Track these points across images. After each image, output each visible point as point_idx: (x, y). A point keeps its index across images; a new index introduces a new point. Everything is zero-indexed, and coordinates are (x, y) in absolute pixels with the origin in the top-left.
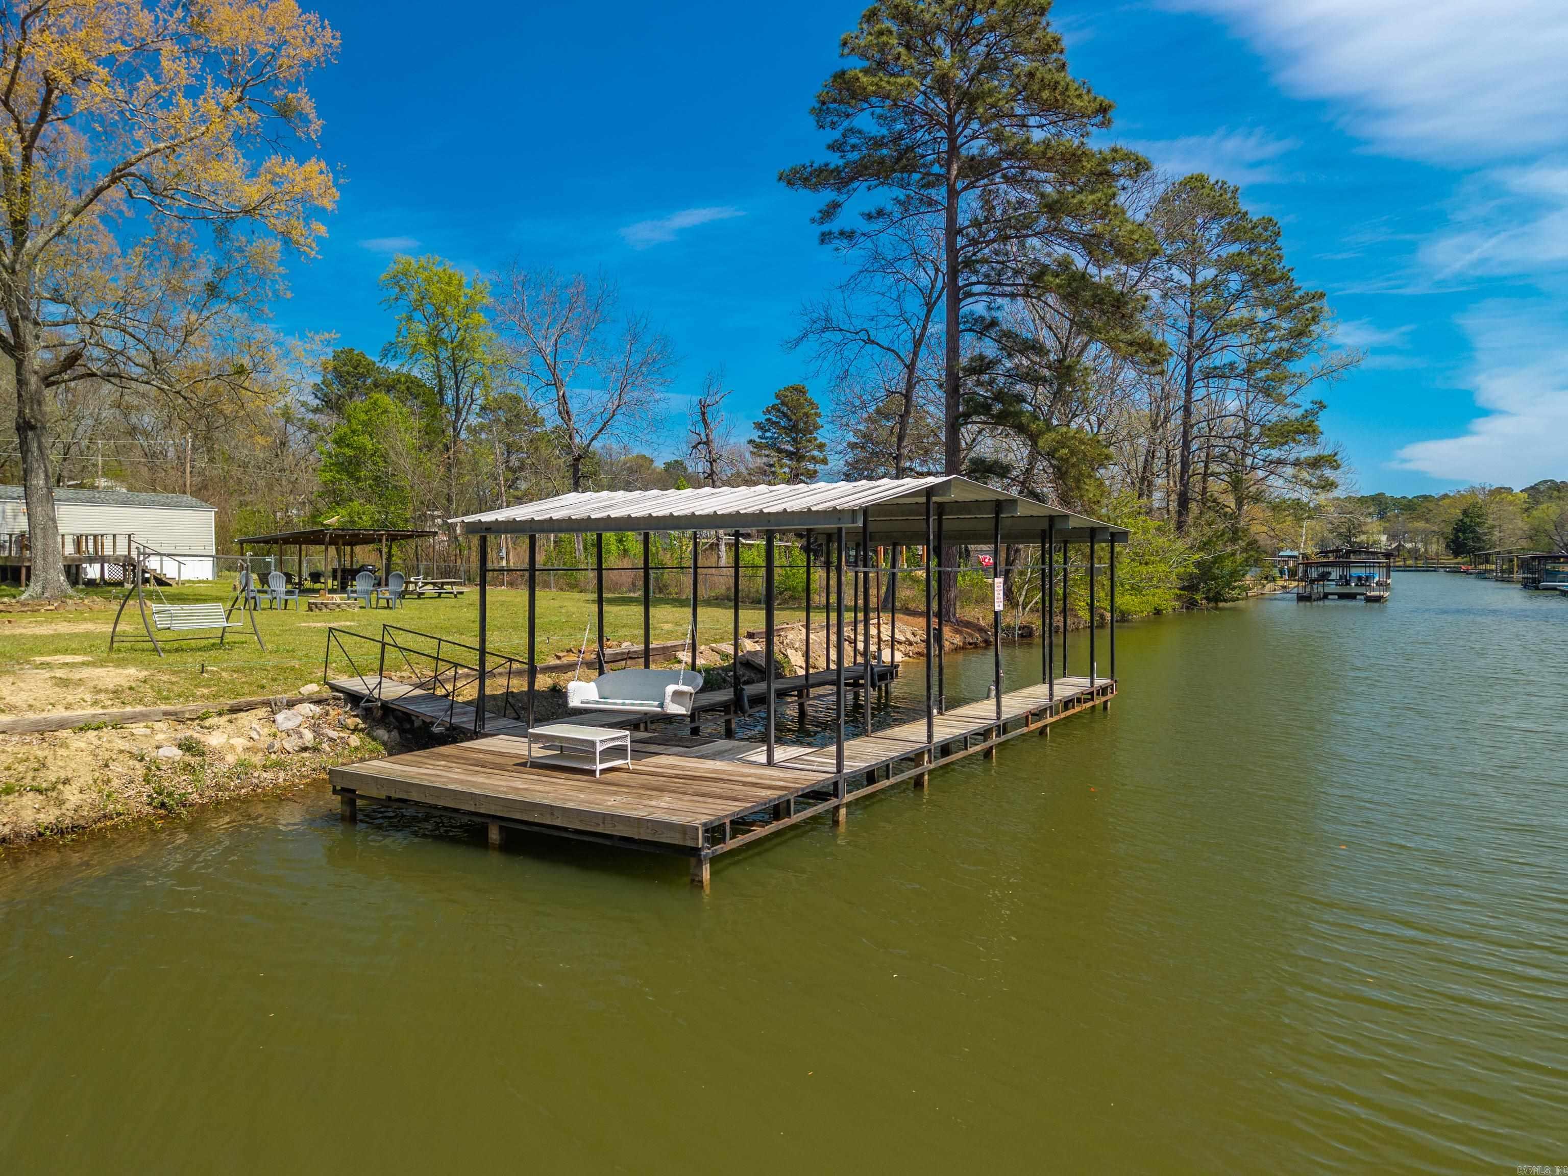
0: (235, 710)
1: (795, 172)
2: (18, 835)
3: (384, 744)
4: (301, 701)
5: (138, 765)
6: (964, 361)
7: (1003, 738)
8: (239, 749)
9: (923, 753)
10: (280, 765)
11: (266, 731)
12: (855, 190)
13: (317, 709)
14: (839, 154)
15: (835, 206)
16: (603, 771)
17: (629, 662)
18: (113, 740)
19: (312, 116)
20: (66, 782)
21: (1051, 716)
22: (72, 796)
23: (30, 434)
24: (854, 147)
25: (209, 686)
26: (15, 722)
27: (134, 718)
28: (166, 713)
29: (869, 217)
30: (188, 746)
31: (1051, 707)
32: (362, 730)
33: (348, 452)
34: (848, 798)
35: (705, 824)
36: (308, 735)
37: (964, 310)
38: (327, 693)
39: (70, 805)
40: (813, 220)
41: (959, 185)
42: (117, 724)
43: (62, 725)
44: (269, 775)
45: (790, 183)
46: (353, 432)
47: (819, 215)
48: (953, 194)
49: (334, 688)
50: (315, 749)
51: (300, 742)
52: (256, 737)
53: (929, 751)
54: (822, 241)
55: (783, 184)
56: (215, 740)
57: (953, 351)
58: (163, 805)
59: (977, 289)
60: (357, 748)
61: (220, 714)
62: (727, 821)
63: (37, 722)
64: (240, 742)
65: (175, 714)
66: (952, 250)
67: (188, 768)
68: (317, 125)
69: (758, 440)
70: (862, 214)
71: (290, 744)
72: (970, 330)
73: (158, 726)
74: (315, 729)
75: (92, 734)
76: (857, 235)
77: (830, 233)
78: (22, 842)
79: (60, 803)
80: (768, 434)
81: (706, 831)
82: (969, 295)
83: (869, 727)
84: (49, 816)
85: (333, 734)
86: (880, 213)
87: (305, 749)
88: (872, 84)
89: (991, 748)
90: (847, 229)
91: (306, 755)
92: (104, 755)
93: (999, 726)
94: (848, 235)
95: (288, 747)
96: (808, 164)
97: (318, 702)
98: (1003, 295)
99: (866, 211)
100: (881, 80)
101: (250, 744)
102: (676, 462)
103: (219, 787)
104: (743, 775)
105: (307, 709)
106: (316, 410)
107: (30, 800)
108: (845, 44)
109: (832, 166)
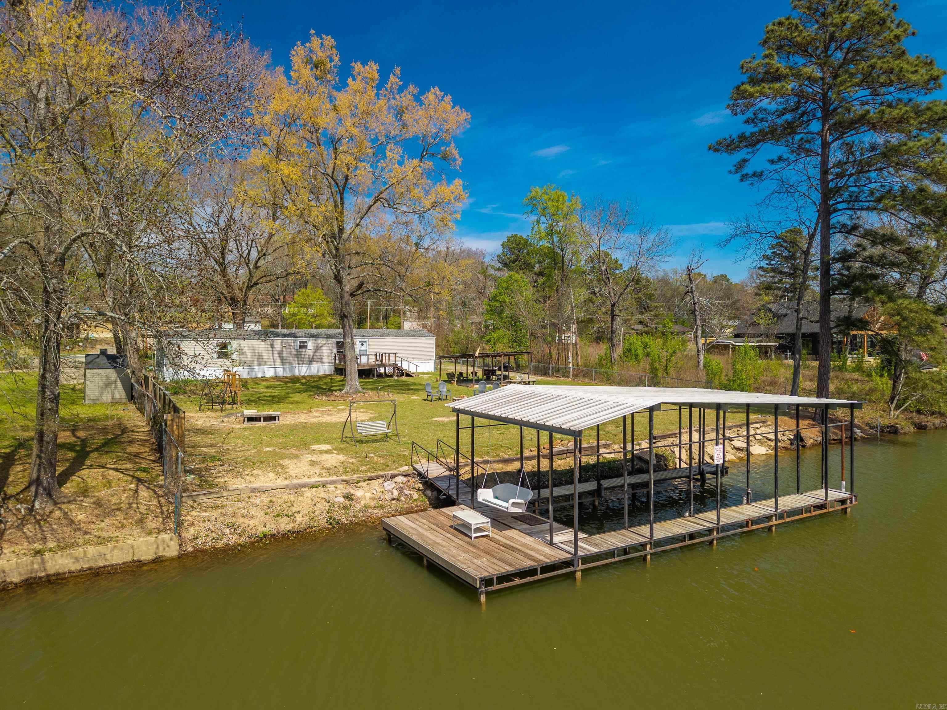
0: (371, 479)
1: (719, 143)
2: (279, 533)
3: (429, 498)
4: (398, 475)
5: (327, 504)
6: (832, 254)
7: (721, 535)
8: (368, 498)
9: (646, 544)
10: (381, 507)
11: (379, 490)
12: (758, 150)
13: (404, 479)
14: (752, 125)
15: (745, 161)
16: (475, 538)
17: (568, 455)
18: (321, 493)
19: (457, 156)
20: (298, 512)
21: (776, 520)
22: (299, 518)
23: (345, 320)
24: (762, 120)
25: (366, 465)
26: (288, 485)
27: (331, 483)
28: (343, 481)
29: (772, 162)
30: (348, 497)
31: (776, 515)
32: (421, 490)
33: (497, 304)
34: (581, 567)
35: (481, 578)
36: (396, 493)
37: (833, 221)
38: (412, 471)
39: (297, 523)
40: (730, 172)
41: (829, 138)
42: (324, 485)
43: (304, 486)
44: (375, 511)
45: (716, 150)
46: (500, 293)
47: (733, 169)
48: (825, 145)
49: (415, 469)
50: (398, 500)
51: (391, 496)
52: (375, 492)
53: (651, 543)
54: (742, 180)
55: (711, 152)
56: (359, 493)
57: (825, 248)
58: (331, 523)
59: (840, 206)
60: (415, 500)
61: (364, 481)
62: (495, 577)
63: (295, 485)
64: (368, 495)
65: (346, 481)
66: (824, 182)
67: (345, 507)
68: (459, 161)
69: (765, 266)
70: (769, 161)
71: (388, 497)
72: (839, 232)
73: (339, 486)
74: (400, 490)
75: (315, 489)
76: (766, 173)
77: (747, 175)
78: (280, 536)
79: (294, 521)
80: (773, 262)
81: (482, 581)
82: (835, 211)
83: (626, 525)
84: (289, 527)
85: (407, 492)
86: (780, 159)
87: (394, 499)
88: (757, 92)
89: (713, 540)
90: (759, 170)
91: (393, 502)
92: (316, 499)
93: (718, 528)
94: (758, 175)
95: (387, 498)
96: (728, 137)
97: (406, 476)
98: (862, 209)
99: (771, 158)
100: (764, 87)
101: (372, 496)
102: (722, 275)
103: (354, 516)
104: (532, 549)
105: (400, 479)
106: (499, 269)
107: (285, 520)
108: (742, 67)
109: (748, 134)
